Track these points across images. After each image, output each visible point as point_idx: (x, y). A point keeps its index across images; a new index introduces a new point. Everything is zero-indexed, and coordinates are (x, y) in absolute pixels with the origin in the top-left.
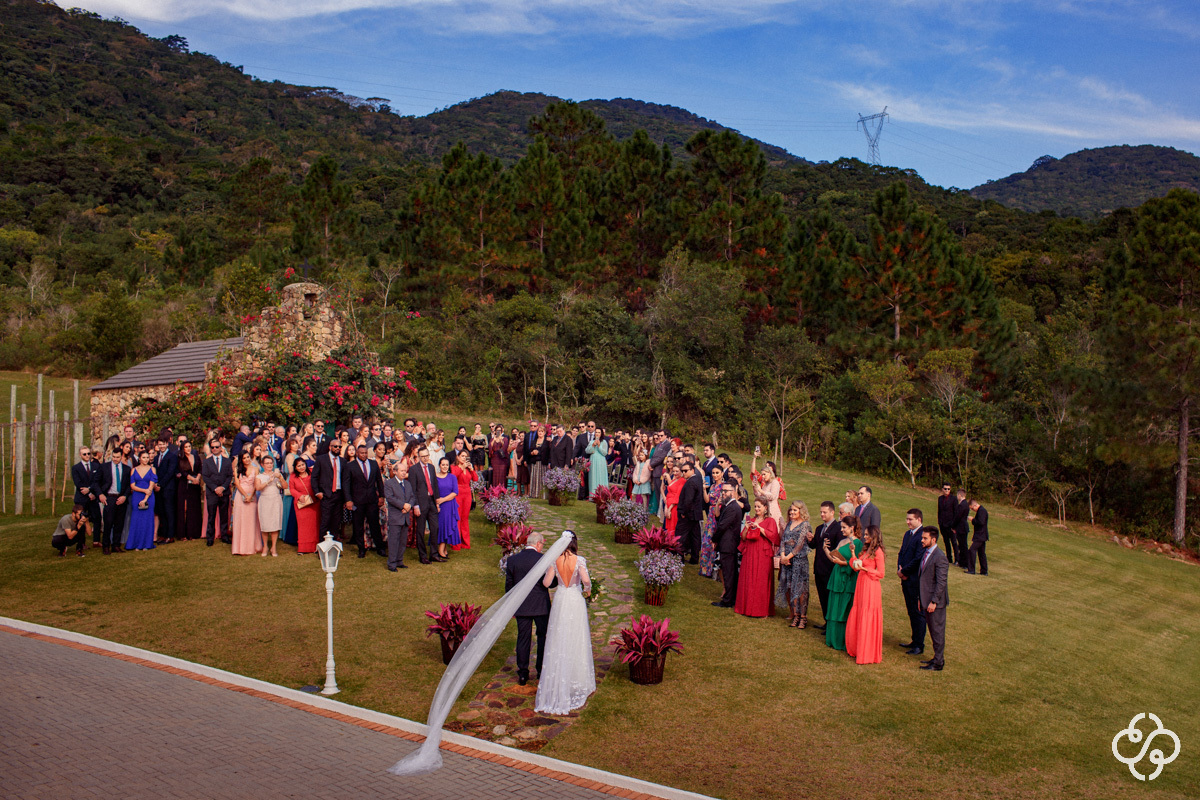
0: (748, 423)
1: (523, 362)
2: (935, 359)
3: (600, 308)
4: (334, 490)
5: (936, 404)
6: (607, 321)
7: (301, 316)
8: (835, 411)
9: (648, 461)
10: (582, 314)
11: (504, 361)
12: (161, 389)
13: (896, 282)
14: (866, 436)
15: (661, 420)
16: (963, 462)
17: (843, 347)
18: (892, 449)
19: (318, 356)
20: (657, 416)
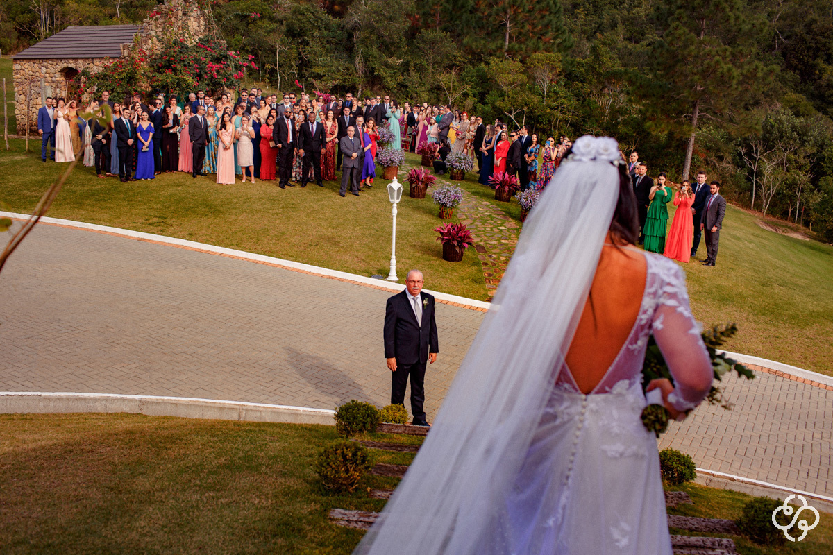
0: (415, 95)
1: (259, 47)
2: (538, 59)
3: (312, 11)
4: (289, 142)
5: (537, 89)
6: (317, 21)
7: (180, 13)
8: (473, 90)
9: (436, 124)
10: (301, 14)
11: (245, 46)
12: (80, 61)
13: (514, 6)
14: (494, 107)
15: (358, 91)
16: (555, 128)
17: (474, 47)
18: (512, 116)
19: (191, 42)
20: (356, 88)
